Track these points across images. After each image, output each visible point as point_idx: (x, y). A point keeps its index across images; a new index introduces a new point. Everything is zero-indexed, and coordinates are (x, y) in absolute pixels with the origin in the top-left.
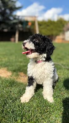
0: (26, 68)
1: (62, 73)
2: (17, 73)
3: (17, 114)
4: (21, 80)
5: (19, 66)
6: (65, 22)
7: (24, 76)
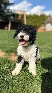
0: (16, 49)
1: (43, 54)
2: (10, 53)
3: (9, 83)
4: (12, 58)
5: (11, 48)
6: (46, 16)
7: (15, 56)
